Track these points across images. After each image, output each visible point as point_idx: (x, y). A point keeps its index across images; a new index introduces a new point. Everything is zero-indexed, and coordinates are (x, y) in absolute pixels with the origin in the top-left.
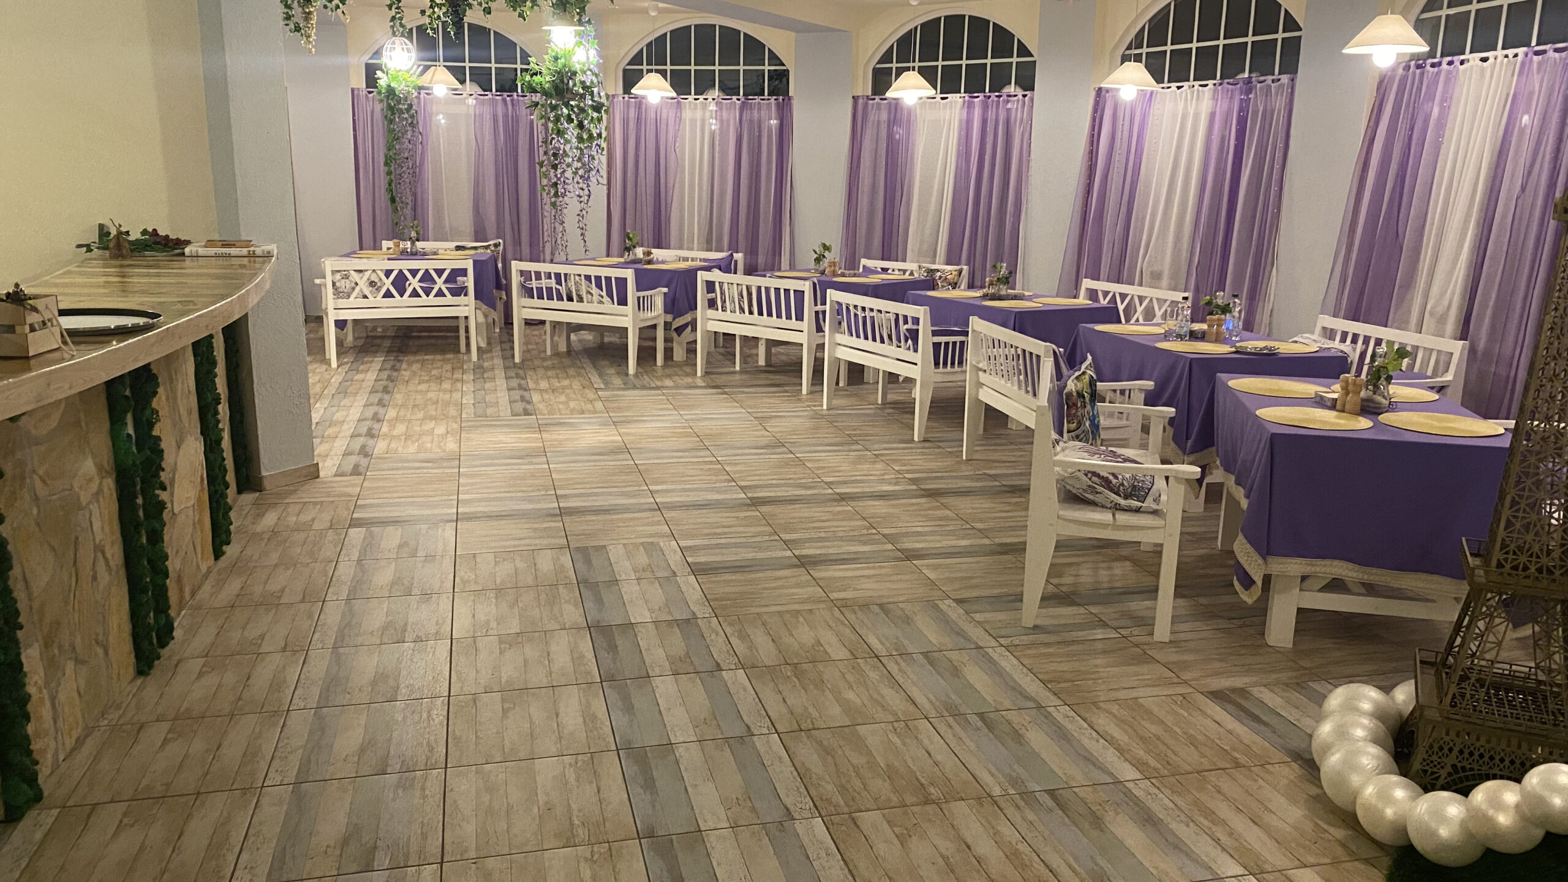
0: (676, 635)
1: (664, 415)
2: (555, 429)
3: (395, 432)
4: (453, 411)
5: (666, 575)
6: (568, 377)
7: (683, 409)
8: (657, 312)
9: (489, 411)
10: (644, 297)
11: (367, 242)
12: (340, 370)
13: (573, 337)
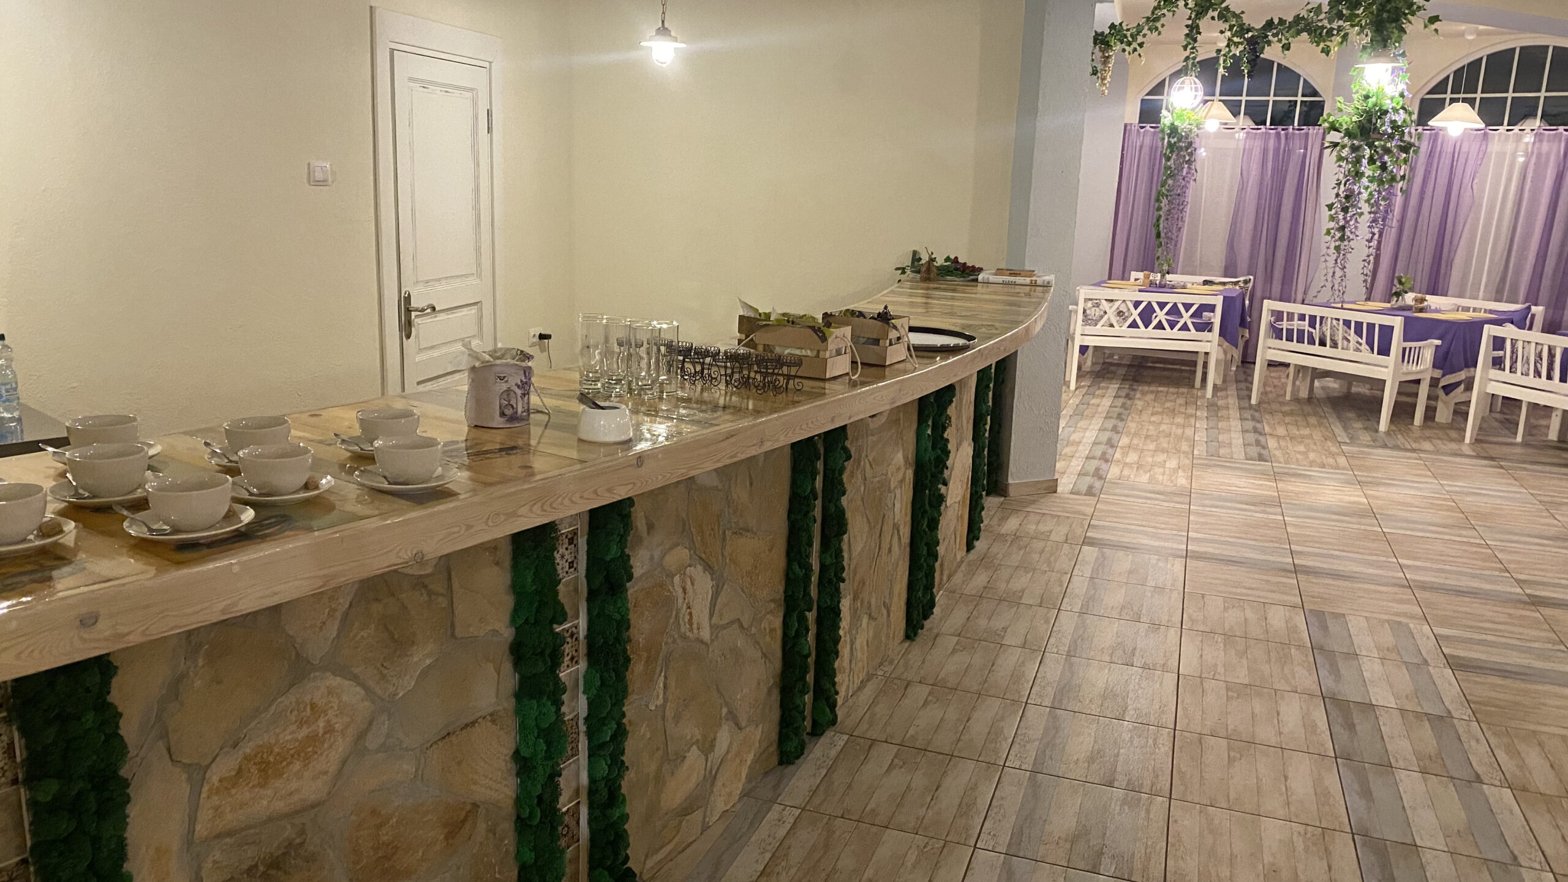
0: (1426, 731)
1: (1421, 482)
2: (1293, 480)
3: (1128, 460)
4: (1185, 447)
5: (1415, 661)
6: (1308, 425)
7: (1444, 478)
8: (1424, 364)
9: (1222, 451)
10: (1411, 348)
11: (1116, 272)
12: (1077, 392)
13: (1317, 383)
